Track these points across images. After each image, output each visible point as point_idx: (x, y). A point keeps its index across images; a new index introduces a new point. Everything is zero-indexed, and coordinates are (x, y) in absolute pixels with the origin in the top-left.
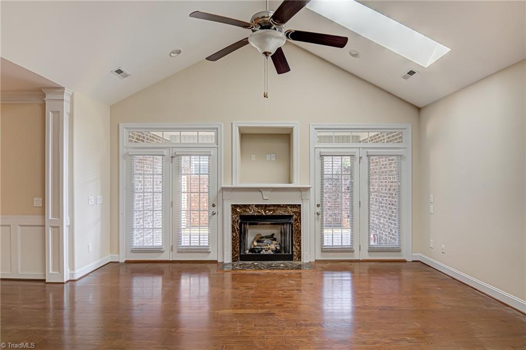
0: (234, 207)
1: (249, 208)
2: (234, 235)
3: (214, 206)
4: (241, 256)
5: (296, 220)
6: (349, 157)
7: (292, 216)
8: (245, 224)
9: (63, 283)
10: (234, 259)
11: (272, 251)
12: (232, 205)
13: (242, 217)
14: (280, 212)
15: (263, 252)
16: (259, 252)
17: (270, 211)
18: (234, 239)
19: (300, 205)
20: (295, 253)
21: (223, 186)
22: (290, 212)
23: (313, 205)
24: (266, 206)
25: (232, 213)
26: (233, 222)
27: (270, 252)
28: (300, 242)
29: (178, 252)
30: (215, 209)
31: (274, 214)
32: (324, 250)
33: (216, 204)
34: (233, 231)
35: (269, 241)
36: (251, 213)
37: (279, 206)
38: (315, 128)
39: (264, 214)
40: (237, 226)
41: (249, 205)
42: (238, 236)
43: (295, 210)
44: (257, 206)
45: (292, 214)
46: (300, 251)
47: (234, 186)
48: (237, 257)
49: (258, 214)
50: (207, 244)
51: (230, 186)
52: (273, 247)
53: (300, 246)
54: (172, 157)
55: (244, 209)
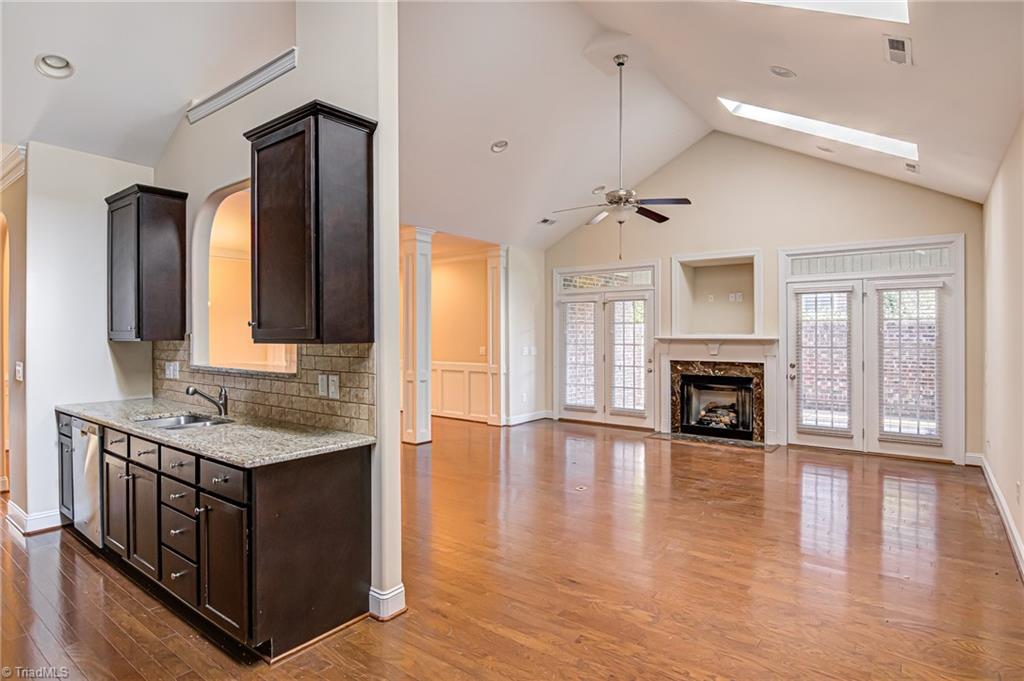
0: (674, 364)
1: (693, 366)
2: (674, 399)
3: (650, 361)
4: (682, 426)
5: (757, 384)
6: (845, 295)
7: (752, 379)
8: (690, 385)
9: (500, 426)
10: (674, 430)
11: (726, 425)
12: (671, 361)
13: (684, 377)
14: (735, 373)
15: (713, 425)
16: (708, 424)
17: (720, 370)
18: (673, 404)
19: (762, 364)
20: (755, 430)
21: (660, 337)
22: (749, 372)
23: (783, 366)
24: (715, 364)
25: (672, 370)
26: (673, 382)
27: (722, 426)
28: (762, 415)
30: (651, 366)
31: (727, 375)
32: (803, 431)
33: (653, 360)
34: (673, 393)
35: (725, 412)
36: (696, 372)
37: (733, 364)
38: (788, 255)
39: (712, 374)
40: (678, 388)
41: (693, 362)
42: (679, 400)
43: (755, 370)
44: (702, 363)
45: (751, 376)
46: (762, 428)
47: (674, 336)
48: (677, 427)
49: (705, 374)
50: (642, 408)
51: (670, 337)
52: (726, 419)
53: (762, 420)
54: (604, 304)
55: (687, 366)
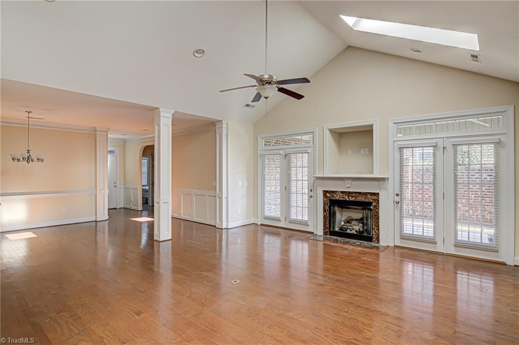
0: (325, 192)
1: (336, 194)
2: (325, 214)
3: (311, 191)
4: (330, 231)
5: (375, 207)
7: (371, 203)
8: (334, 206)
9: (222, 229)
10: (325, 233)
11: (356, 231)
12: (323, 191)
13: (331, 201)
14: (361, 199)
15: (348, 231)
16: (346, 230)
17: (352, 197)
18: (325, 217)
19: (378, 194)
20: (374, 236)
21: (318, 176)
22: (370, 199)
23: (391, 195)
24: (350, 193)
25: (324, 197)
26: (324, 204)
27: (354, 232)
28: (378, 226)
29: (289, 222)
30: (312, 193)
31: (356, 200)
32: (403, 237)
33: (313, 190)
34: (325, 211)
35: (356, 223)
36: (338, 198)
37: (360, 193)
38: (395, 123)
39: (347, 199)
40: (327, 208)
41: (336, 191)
42: (328, 215)
43: (374, 197)
44: (342, 192)
45: (371, 201)
46: (378, 235)
47: (325, 176)
48: (327, 232)
49: (343, 199)
50: (307, 219)
51: (322, 176)
52: (357, 228)
53: (378, 229)
54: (286, 155)
55: (332, 194)
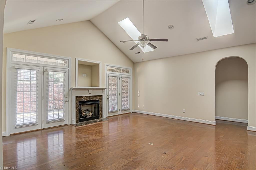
0: (77, 97)
1: (83, 98)
2: (77, 110)
5: (101, 102)
6: (117, 77)
7: (99, 100)
8: (81, 105)
11: (91, 116)
13: (80, 102)
14: (95, 99)
15: (88, 117)
16: (86, 117)
17: (91, 98)
20: (100, 115)
22: (98, 98)
23: (106, 96)
24: (90, 96)
25: (76, 100)
26: (76, 104)
27: (90, 116)
28: (102, 110)
29: (47, 123)
30: (67, 99)
31: (93, 100)
32: (109, 113)
33: (67, 96)
35: (88, 112)
36: (84, 100)
37: (95, 96)
38: (107, 65)
39: (89, 100)
40: (78, 106)
41: (83, 96)
43: (100, 97)
44: (86, 96)
46: (102, 114)
47: (77, 87)
48: (78, 121)
49: (87, 100)
50: (63, 117)
51: (75, 88)
52: (91, 114)
53: (102, 112)
54: (44, 72)
55: (81, 98)
